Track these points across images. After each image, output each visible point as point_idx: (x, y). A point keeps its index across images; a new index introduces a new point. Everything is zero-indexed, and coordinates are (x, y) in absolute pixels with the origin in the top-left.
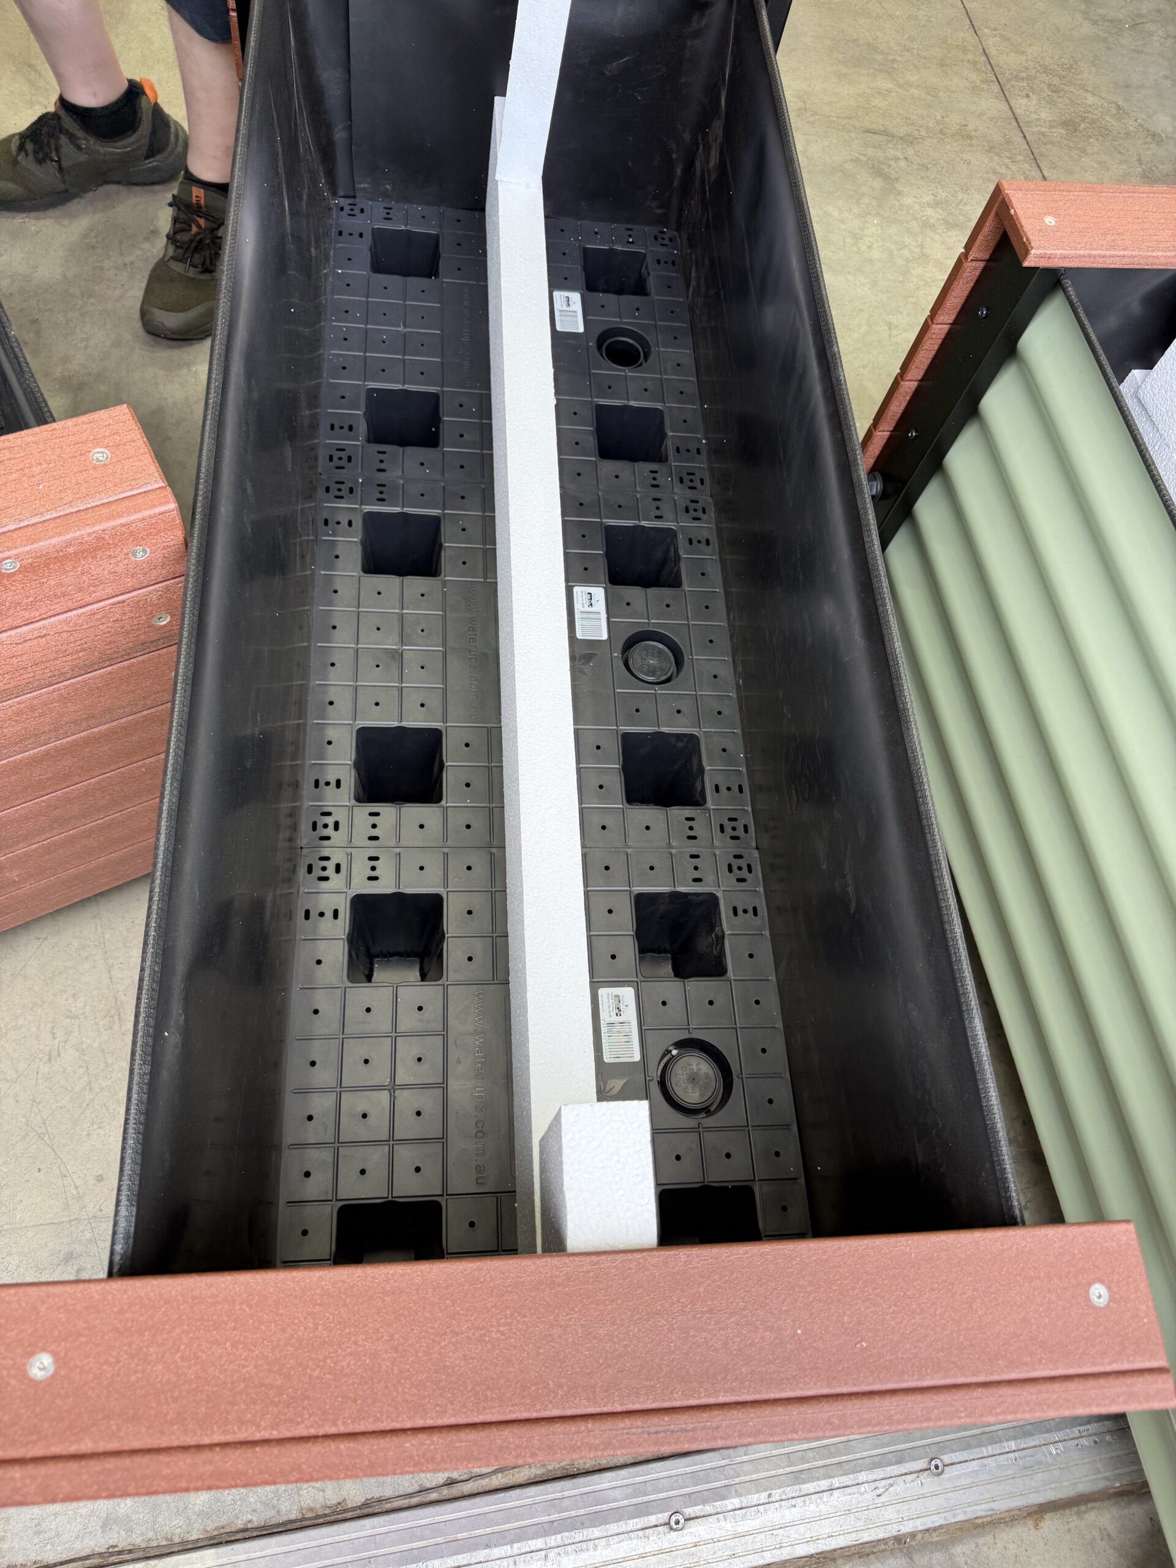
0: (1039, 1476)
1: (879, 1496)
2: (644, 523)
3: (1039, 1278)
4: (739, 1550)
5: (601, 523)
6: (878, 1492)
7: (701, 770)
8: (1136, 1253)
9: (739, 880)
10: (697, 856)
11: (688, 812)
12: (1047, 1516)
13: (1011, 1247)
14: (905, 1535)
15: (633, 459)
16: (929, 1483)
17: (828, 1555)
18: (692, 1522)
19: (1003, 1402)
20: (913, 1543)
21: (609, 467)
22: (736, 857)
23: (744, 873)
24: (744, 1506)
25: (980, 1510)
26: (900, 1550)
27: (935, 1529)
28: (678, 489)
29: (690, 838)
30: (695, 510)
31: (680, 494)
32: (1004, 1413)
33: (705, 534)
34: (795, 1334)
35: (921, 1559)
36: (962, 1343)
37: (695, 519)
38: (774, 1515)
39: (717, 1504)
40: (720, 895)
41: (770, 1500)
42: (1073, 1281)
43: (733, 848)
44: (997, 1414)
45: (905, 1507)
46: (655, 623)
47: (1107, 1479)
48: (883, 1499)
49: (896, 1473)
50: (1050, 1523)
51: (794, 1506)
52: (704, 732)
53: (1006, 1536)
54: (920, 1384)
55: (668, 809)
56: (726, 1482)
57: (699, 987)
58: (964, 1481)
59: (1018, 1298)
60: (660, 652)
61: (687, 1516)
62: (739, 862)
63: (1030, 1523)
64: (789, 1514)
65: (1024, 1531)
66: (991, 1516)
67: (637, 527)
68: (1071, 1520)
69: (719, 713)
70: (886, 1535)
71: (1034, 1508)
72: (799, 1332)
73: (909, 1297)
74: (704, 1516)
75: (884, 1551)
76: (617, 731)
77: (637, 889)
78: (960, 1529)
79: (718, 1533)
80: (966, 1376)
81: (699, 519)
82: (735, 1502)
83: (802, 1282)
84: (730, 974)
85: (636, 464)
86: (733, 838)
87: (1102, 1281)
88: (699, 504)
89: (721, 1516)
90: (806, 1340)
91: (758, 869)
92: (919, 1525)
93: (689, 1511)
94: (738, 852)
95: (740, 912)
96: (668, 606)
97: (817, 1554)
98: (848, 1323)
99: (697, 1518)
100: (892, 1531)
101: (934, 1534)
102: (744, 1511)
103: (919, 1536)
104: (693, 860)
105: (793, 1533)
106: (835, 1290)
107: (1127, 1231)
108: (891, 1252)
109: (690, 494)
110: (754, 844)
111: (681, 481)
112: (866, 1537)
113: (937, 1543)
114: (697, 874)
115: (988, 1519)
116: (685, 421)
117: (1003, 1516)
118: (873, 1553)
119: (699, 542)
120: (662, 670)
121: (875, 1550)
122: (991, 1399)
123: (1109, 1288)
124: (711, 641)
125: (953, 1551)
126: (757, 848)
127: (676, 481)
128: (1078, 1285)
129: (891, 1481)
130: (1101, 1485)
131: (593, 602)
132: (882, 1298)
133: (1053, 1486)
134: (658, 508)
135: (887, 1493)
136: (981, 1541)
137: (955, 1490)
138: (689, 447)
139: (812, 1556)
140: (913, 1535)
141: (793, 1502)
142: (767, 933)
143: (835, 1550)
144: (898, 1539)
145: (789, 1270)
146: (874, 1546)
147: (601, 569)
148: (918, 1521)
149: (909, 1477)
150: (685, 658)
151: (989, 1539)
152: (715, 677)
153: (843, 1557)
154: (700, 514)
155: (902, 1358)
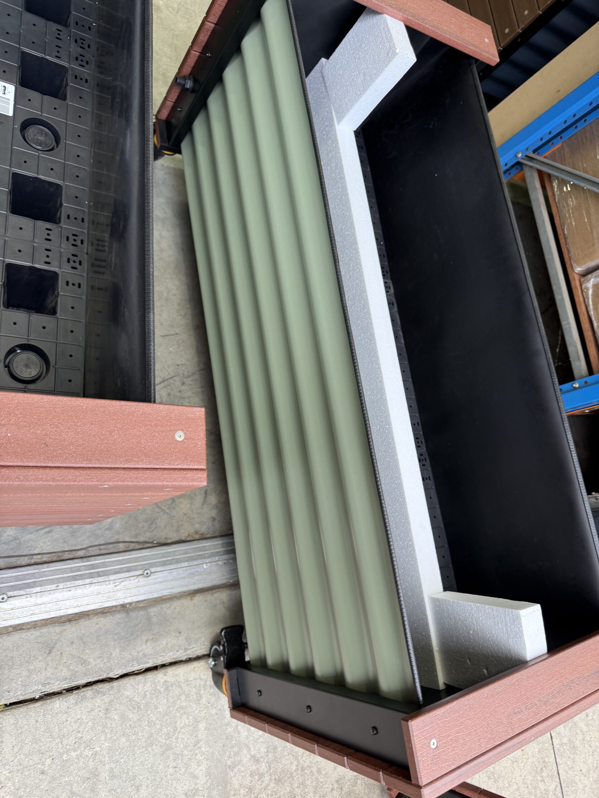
0: (196, 578)
1: (116, 586)
2: (47, 57)
3: (151, 425)
4: (37, 611)
5: (19, 49)
6: (116, 584)
7: (61, 205)
8: (203, 420)
9: (73, 268)
10: (49, 250)
11: (48, 225)
12: (197, 595)
13: (140, 410)
14: (126, 604)
15: (48, 19)
16: (142, 580)
17: (85, 613)
18: (12, 598)
19: (118, 476)
20: (130, 607)
21: (29, 17)
22: (73, 255)
23: (76, 265)
24: (42, 591)
25: (166, 593)
26: (123, 610)
27: (142, 601)
28: (73, 45)
29: (47, 239)
30: (82, 61)
31: (74, 49)
32: (117, 481)
33: (86, 76)
34: (7, 436)
35: (133, 614)
36: (102, 449)
37: (81, 65)
38: (58, 595)
39: (28, 590)
40: (60, 273)
41: (58, 588)
42: (168, 428)
43: (73, 250)
44: (113, 481)
45: (129, 591)
46: (46, 116)
47: (227, 579)
48: (117, 588)
49: (127, 576)
50: (198, 599)
51: (70, 591)
52: (66, 184)
53: (176, 604)
54: (74, 465)
55: (36, 221)
56: (34, 580)
57: (38, 319)
58: (159, 580)
59: (138, 433)
60: (46, 134)
61: (9, 596)
62: (75, 258)
63: (189, 598)
64: (66, 594)
65: (186, 602)
66: (171, 595)
67: (43, 58)
68: (209, 597)
69: (77, 176)
70: (117, 604)
71: (191, 592)
72: (9, 435)
73: (77, 426)
74: (19, 596)
75: (115, 611)
76: (10, 170)
77: (9, 261)
78: (154, 601)
79: (26, 604)
80: (101, 464)
81: (83, 66)
82: (38, 589)
83: (16, 412)
84: (58, 315)
85: (48, 22)
86: (73, 245)
87: (182, 430)
88: (84, 58)
89: (29, 596)
90: (13, 439)
91: (85, 264)
92: (135, 599)
93: (10, 594)
94: (75, 253)
95: (70, 284)
96: (55, 109)
97: (80, 613)
98: (39, 434)
99: (15, 596)
100: (121, 602)
101: (142, 603)
102: (42, 593)
103: (134, 604)
104: (46, 252)
105: (68, 603)
106: (35, 418)
107: (200, 411)
108: (72, 404)
109: (80, 50)
110: (85, 251)
111: (76, 41)
112: (107, 605)
113: (142, 607)
114: (47, 260)
115: (169, 597)
116: (84, 9)
117: (176, 595)
118: (109, 612)
119: (81, 79)
120: (46, 144)
121: (110, 611)
122: (112, 474)
123: (185, 434)
124: (79, 136)
125: (149, 610)
126: (87, 254)
127: (73, 41)
128: (170, 430)
129: (123, 580)
130: (224, 581)
131: (6, 92)
132: (62, 424)
133: (202, 582)
134: (58, 52)
135: (120, 585)
136: (164, 606)
137: (155, 583)
138: (84, 24)
139: (76, 614)
140: (130, 604)
141: (70, 589)
142: (84, 297)
143: (89, 611)
144: (123, 606)
145: (9, 405)
146: (110, 609)
147: (16, 74)
148: (134, 598)
149: (132, 578)
150: (62, 141)
151: (168, 605)
152: (78, 156)
153: (93, 614)
154: (84, 63)
155: (67, 453)
